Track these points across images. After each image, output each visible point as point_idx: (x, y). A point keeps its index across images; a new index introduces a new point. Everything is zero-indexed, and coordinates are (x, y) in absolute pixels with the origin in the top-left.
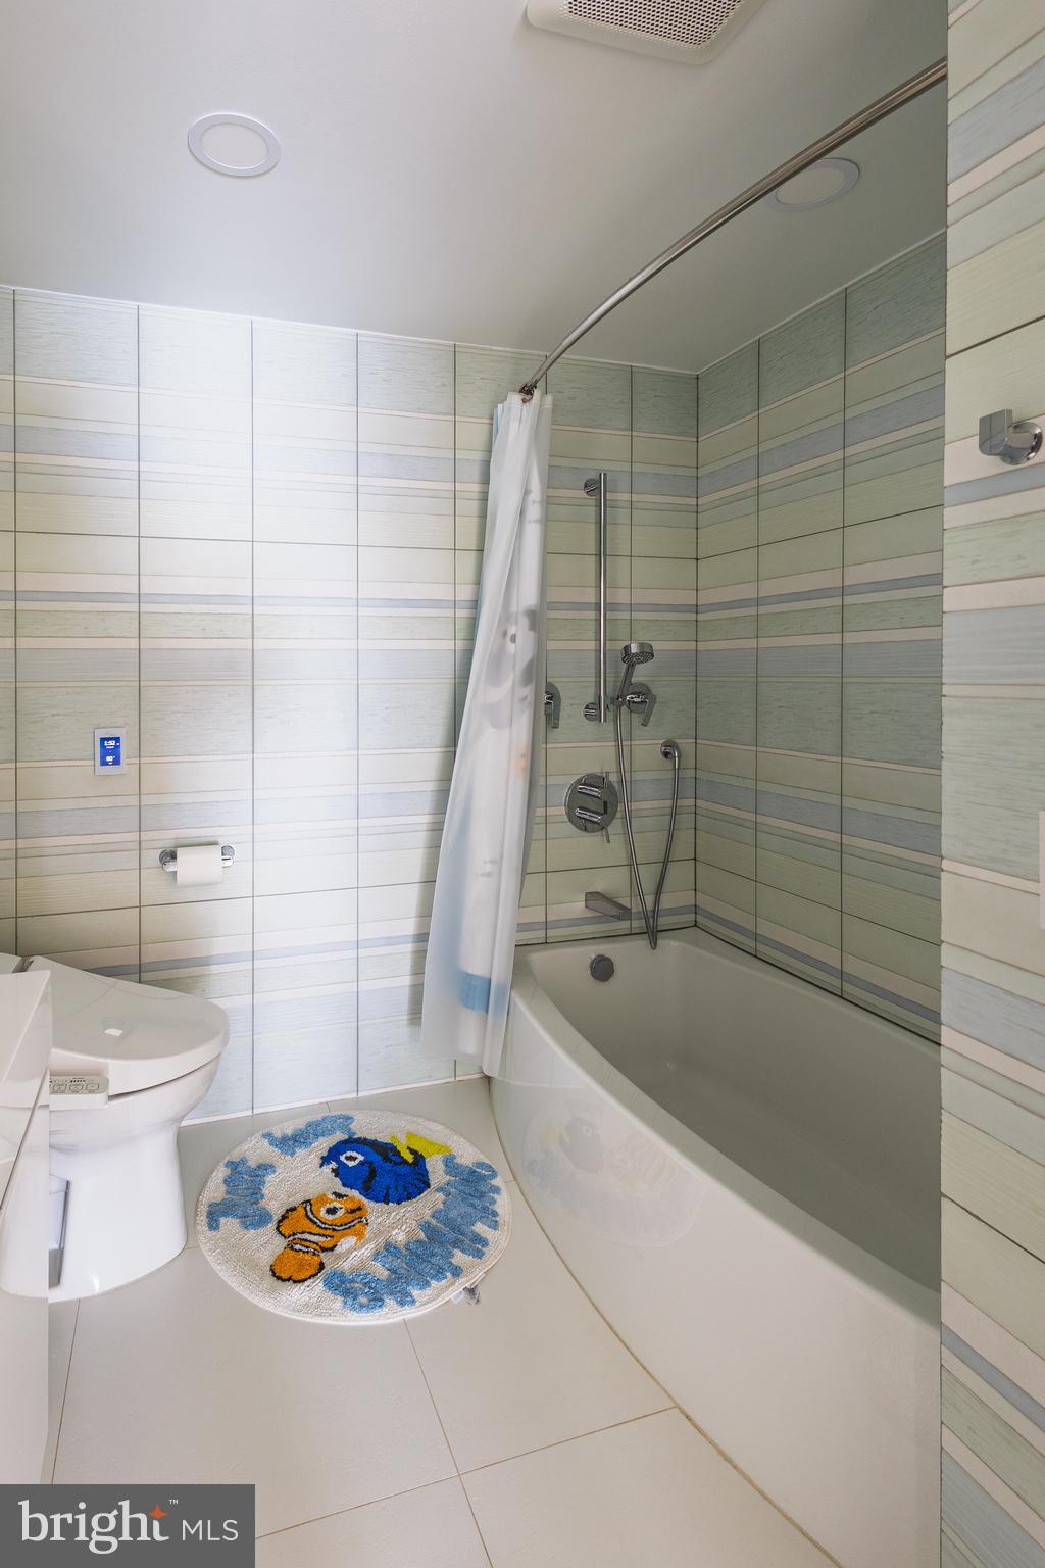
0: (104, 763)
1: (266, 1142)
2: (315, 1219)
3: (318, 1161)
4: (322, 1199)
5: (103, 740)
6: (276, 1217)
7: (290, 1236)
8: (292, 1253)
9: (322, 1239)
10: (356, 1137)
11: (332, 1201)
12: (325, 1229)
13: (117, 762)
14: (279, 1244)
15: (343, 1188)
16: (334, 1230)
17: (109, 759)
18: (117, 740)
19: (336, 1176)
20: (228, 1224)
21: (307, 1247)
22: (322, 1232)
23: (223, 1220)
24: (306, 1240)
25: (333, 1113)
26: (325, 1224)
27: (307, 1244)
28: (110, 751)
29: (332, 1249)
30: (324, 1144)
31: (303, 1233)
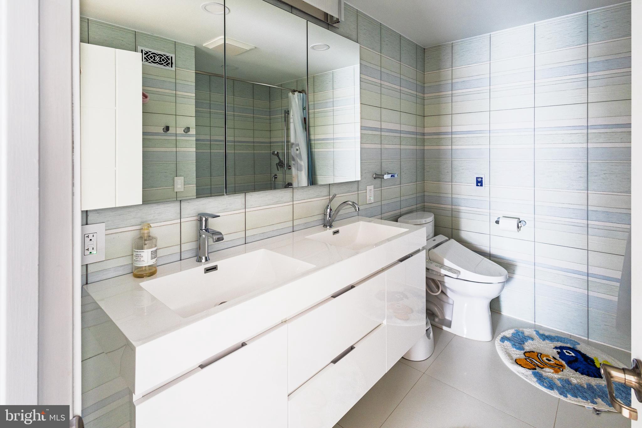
0: (477, 185)
1: (535, 333)
2: (540, 359)
3: (553, 347)
4: (547, 356)
5: (477, 178)
6: (525, 351)
7: (527, 357)
8: (525, 360)
9: (539, 364)
10: (576, 349)
11: (550, 358)
12: (542, 362)
13: (482, 185)
14: (523, 357)
15: (558, 358)
16: (546, 364)
17: (479, 184)
18: (482, 178)
19: (558, 354)
20: (507, 343)
21: (532, 362)
22: (540, 362)
23: (506, 342)
24: (533, 361)
25: (571, 339)
26: (543, 361)
27: (532, 361)
28: (479, 182)
29: (542, 368)
30: (559, 344)
31: (533, 359)
